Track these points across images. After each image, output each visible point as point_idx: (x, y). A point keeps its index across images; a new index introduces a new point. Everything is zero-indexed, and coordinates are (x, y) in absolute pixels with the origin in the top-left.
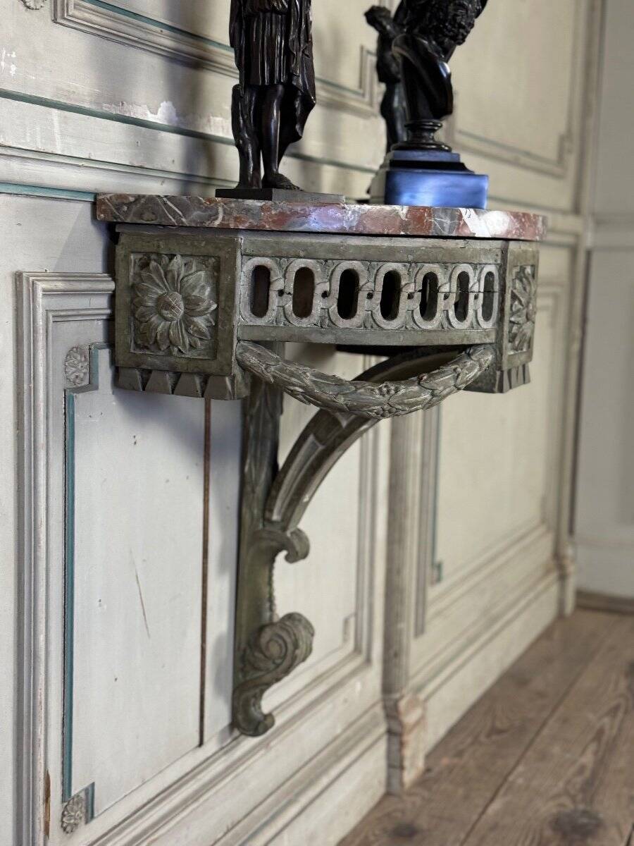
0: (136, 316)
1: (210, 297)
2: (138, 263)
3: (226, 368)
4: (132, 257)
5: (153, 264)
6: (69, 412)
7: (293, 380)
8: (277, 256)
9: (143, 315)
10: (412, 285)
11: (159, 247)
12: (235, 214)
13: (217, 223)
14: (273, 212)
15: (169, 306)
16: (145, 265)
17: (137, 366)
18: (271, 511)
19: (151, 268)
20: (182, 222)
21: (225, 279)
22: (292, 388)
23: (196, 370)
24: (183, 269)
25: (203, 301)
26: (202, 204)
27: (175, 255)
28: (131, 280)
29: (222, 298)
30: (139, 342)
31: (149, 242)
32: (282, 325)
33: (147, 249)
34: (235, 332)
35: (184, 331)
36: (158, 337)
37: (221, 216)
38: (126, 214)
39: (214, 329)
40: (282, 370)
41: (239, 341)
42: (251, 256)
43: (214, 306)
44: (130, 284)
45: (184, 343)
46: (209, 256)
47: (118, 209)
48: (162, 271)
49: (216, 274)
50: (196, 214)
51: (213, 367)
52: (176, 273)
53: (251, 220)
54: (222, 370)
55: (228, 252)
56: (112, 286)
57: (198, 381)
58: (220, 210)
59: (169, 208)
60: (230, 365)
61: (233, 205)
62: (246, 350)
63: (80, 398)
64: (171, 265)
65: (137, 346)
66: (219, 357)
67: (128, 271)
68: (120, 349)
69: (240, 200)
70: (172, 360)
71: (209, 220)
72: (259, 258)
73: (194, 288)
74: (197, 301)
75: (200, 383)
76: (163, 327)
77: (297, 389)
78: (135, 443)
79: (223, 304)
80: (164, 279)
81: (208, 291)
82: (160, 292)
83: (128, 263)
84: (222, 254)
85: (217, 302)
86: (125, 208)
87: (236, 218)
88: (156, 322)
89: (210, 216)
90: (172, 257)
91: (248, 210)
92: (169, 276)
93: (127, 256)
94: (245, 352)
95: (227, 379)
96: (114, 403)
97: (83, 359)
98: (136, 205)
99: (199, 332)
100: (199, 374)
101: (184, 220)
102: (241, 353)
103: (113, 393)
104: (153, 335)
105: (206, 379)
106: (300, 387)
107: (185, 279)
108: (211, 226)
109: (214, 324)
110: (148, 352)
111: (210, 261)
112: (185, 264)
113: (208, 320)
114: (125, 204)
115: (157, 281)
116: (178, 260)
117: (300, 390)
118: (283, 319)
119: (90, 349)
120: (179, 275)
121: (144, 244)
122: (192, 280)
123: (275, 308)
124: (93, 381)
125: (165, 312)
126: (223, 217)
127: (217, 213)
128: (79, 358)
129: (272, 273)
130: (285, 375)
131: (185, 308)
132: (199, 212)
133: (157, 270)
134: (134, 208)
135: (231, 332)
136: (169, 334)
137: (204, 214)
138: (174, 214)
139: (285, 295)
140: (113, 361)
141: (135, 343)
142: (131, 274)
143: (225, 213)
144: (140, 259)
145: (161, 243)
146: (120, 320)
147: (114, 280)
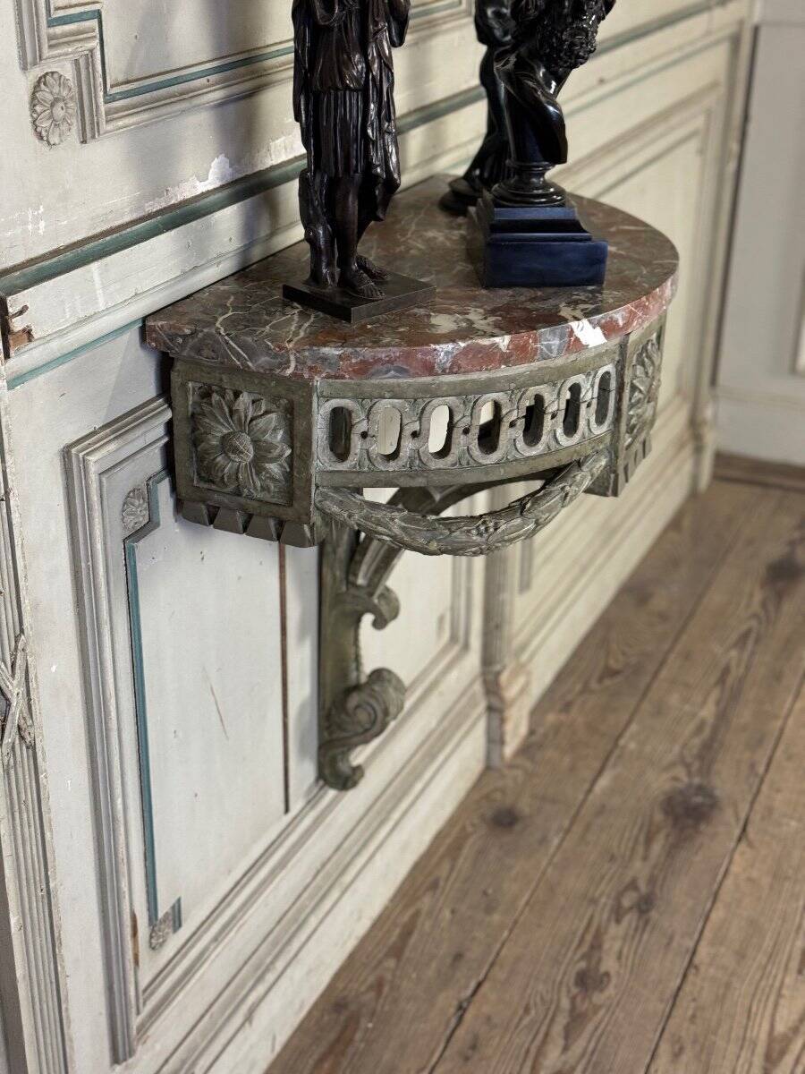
0: (199, 449)
1: (283, 440)
2: (197, 392)
3: (304, 517)
4: (190, 385)
5: (215, 397)
6: (130, 563)
7: (380, 529)
8: (359, 397)
9: (206, 452)
10: (515, 412)
11: (221, 380)
12: (309, 363)
13: (289, 372)
14: (353, 361)
15: (236, 450)
16: (206, 394)
17: (204, 501)
18: (356, 575)
19: (213, 402)
20: (248, 367)
21: (300, 425)
22: (379, 537)
23: (270, 514)
24: (251, 409)
25: (276, 447)
26: (270, 349)
27: (241, 392)
28: (190, 409)
29: (298, 444)
30: (203, 475)
31: (209, 373)
32: (366, 469)
33: (209, 382)
34: (313, 479)
35: (254, 477)
36: (226, 480)
37: (293, 365)
38: (182, 346)
39: (289, 476)
40: (367, 518)
41: (317, 487)
42: (328, 398)
43: (288, 452)
44: (190, 414)
45: (255, 488)
46: (280, 397)
47: (172, 340)
48: (227, 410)
49: (288, 416)
50: (264, 359)
51: (288, 513)
52: (243, 414)
53: (329, 371)
54: (299, 518)
55: (303, 396)
56: (168, 415)
57: (272, 523)
58: (292, 358)
59: (231, 348)
60: (308, 514)
61: (307, 354)
62: (326, 497)
63: (142, 546)
64: (236, 404)
65: (201, 478)
66: (296, 505)
67: (187, 399)
68: (181, 482)
69: (315, 348)
70: (242, 500)
71: (279, 368)
72: (338, 400)
73: (265, 432)
74: (270, 447)
75: (275, 525)
76: (231, 468)
77: (385, 537)
78: (203, 559)
79: (298, 451)
80: (230, 420)
81: (280, 434)
82: (225, 431)
83: (186, 391)
84: (295, 398)
85: (292, 447)
86: (180, 340)
87: (311, 368)
88: (222, 463)
89: (281, 364)
90: (237, 394)
91: (324, 359)
92: (235, 418)
93: (184, 385)
94: (325, 500)
95: (306, 528)
96: (177, 530)
97: (141, 501)
98: (193, 338)
99: (272, 479)
100: (274, 517)
101: (250, 364)
102: (320, 501)
103: (176, 521)
104: (220, 474)
105: (281, 524)
106: (388, 536)
107: (254, 422)
108: (282, 374)
109: (288, 470)
110: (214, 487)
111: (281, 401)
112: (253, 402)
113: (281, 466)
114: (180, 336)
115: (222, 420)
116: (245, 398)
117: (388, 539)
118: (367, 462)
119: (148, 485)
120: (246, 417)
121: (203, 374)
122: (261, 423)
123: (358, 451)
124: (154, 519)
125: (232, 456)
126: (296, 366)
127: (288, 361)
128: (137, 503)
129: (353, 415)
130: (370, 524)
131: (255, 451)
132: (267, 358)
133: (221, 408)
134: (191, 342)
135: (309, 481)
136: (237, 478)
137: (272, 360)
138: (238, 356)
139: (368, 438)
140: (174, 488)
141: (199, 474)
142: (190, 403)
143: (297, 362)
144: (200, 388)
145: (224, 377)
146: (181, 451)
147: (170, 406)
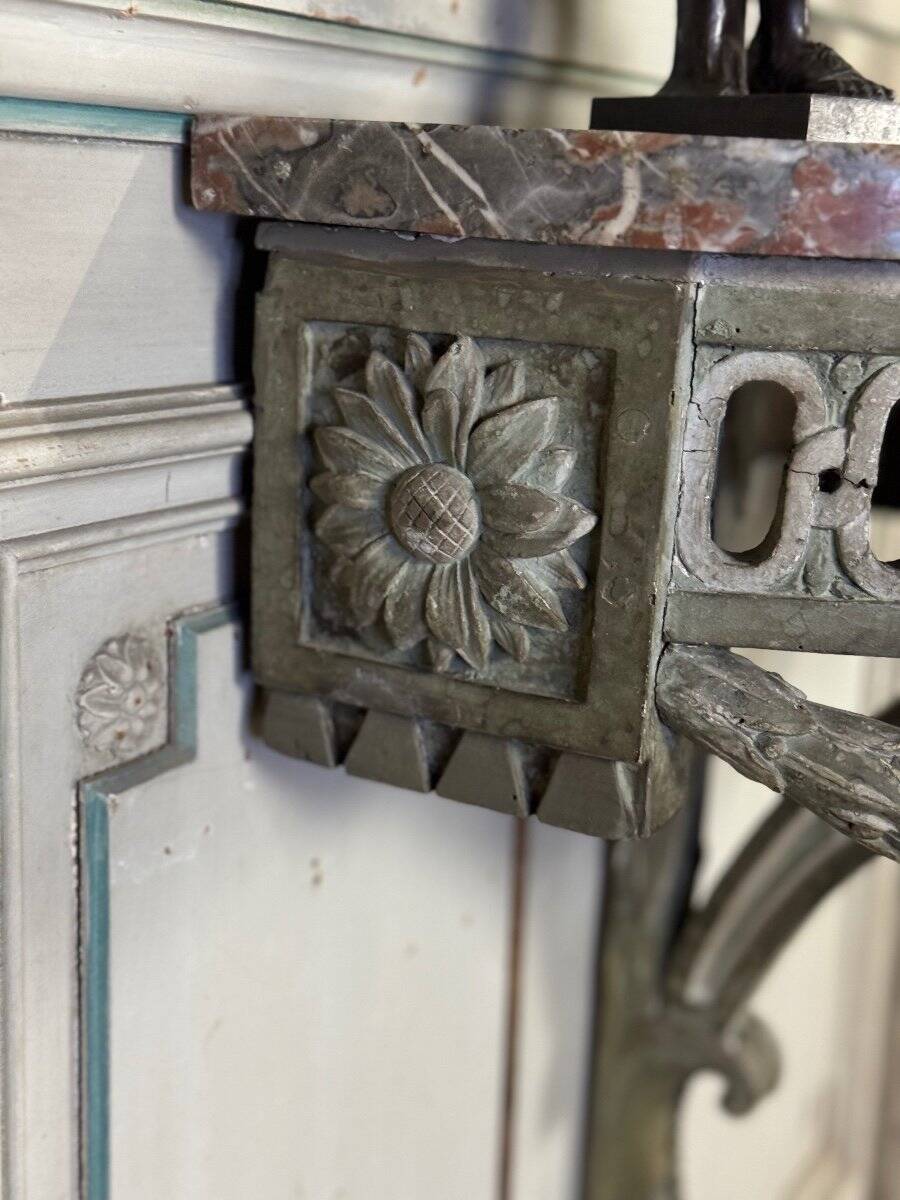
0: (319, 532)
1: (571, 490)
2: (329, 357)
3: (619, 737)
4: (309, 335)
5: (378, 363)
6: (90, 855)
7: (862, 790)
8: (829, 352)
9: (339, 534)
11: (398, 305)
12: (688, 195)
13: (615, 229)
14: (838, 188)
15: (428, 517)
16: (351, 366)
17: (323, 690)
19: (370, 377)
20: (485, 225)
21: (629, 433)
22: (854, 816)
23: (514, 729)
24: (480, 386)
25: (549, 506)
26: (561, 156)
27: (454, 339)
28: (304, 411)
29: (617, 498)
30: (328, 613)
31: (363, 288)
32: (826, 594)
33: (359, 313)
34: (659, 615)
35: (476, 603)
36: (390, 615)
37: (630, 204)
38: (289, 187)
39: (583, 605)
40: (817, 752)
41: (667, 646)
42: (730, 346)
43: (587, 523)
44: (302, 425)
45: (475, 638)
46: (574, 346)
47: (260, 173)
48: (407, 393)
49: (595, 409)
50: (537, 193)
51: (571, 726)
52: (455, 403)
53: (748, 220)
54: (604, 741)
55: (649, 336)
56: (242, 429)
57: (516, 760)
58: (631, 179)
59: (437, 171)
60: (634, 729)
61: (681, 161)
62: (691, 677)
63: (129, 807)
64: (438, 372)
65: (322, 625)
66: (594, 693)
67: (294, 380)
68: (265, 634)
69: (712, 141)
70: (432, 685)
71: (584, 218)
72: (758, 357)
73: (517, 457)
74: (530, 505)
75: (526, 767)
76: (407, 580)
77: (874, 821)
78: (317, 880)
79: (616, 520)
80: (414, 423)
81: (566, 466)
82: (398, 464)
83: (295, 352)
84: (624, 341)
85: (598, 509)
86: (286, 169)
87: (690, 213)
88: (382, 562)
89: (591, 202)
90: (440, 348)
91: (739, 178)
92: (432, 413)
93: (291, 334)
94: (690, 686)
95: (621, 771)
96: (250, 785)
97: (143, 673)
98: (322, 157)
99: (533, 611)
100: (525, 741)
101: (490, 215)
102: (674, 690)
103: (248, 756)
104: (373, 602)
105: (544, 762)
106: (885, 815)
107: (488, 426)
108: (591, 238)
109: (582, 585)
110: (355, 650)
111: (577, 362)
112: (489, 371)
113: (560, 570)
114: (286, 155)
115: (390, 426)
116: (465, 357)
117: (884, 825)
118: (831, 572)
119: (170, 633)
120: (464, 410)
121: (347, 292)
122: (510, 428)
123: (805, 532)
124: (180, 736)
125: (414, 537)
126: (642, 207)
127: (617, 192)
128: (127, 674)
129: (803, 409)
130: (827, 771)
131: (483, 523)
132: (547, 189)
133: (392, 390)
134: (317, 169)
135: (644, 617)
136: (424, 608)
137: (566, 194)
138: (456, 192)
139: (845, 490)
140: (246, 659)
141: (316, 613)
142: (306, 391)
143: (647, 190)
144: (337, 344)
145: (407, 293)
146: (270, 543)
147: (251, 408)
